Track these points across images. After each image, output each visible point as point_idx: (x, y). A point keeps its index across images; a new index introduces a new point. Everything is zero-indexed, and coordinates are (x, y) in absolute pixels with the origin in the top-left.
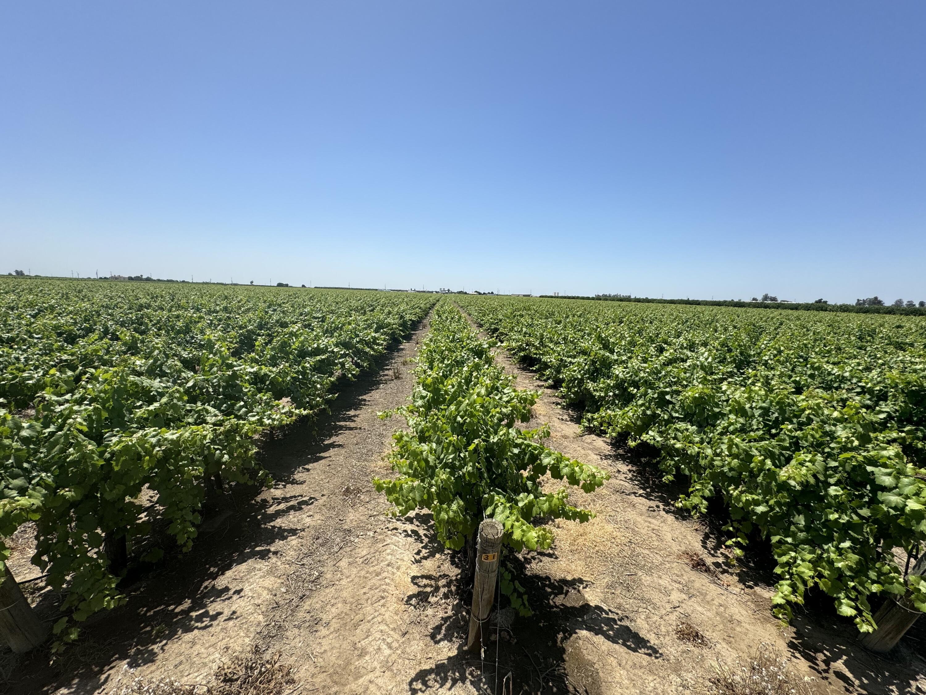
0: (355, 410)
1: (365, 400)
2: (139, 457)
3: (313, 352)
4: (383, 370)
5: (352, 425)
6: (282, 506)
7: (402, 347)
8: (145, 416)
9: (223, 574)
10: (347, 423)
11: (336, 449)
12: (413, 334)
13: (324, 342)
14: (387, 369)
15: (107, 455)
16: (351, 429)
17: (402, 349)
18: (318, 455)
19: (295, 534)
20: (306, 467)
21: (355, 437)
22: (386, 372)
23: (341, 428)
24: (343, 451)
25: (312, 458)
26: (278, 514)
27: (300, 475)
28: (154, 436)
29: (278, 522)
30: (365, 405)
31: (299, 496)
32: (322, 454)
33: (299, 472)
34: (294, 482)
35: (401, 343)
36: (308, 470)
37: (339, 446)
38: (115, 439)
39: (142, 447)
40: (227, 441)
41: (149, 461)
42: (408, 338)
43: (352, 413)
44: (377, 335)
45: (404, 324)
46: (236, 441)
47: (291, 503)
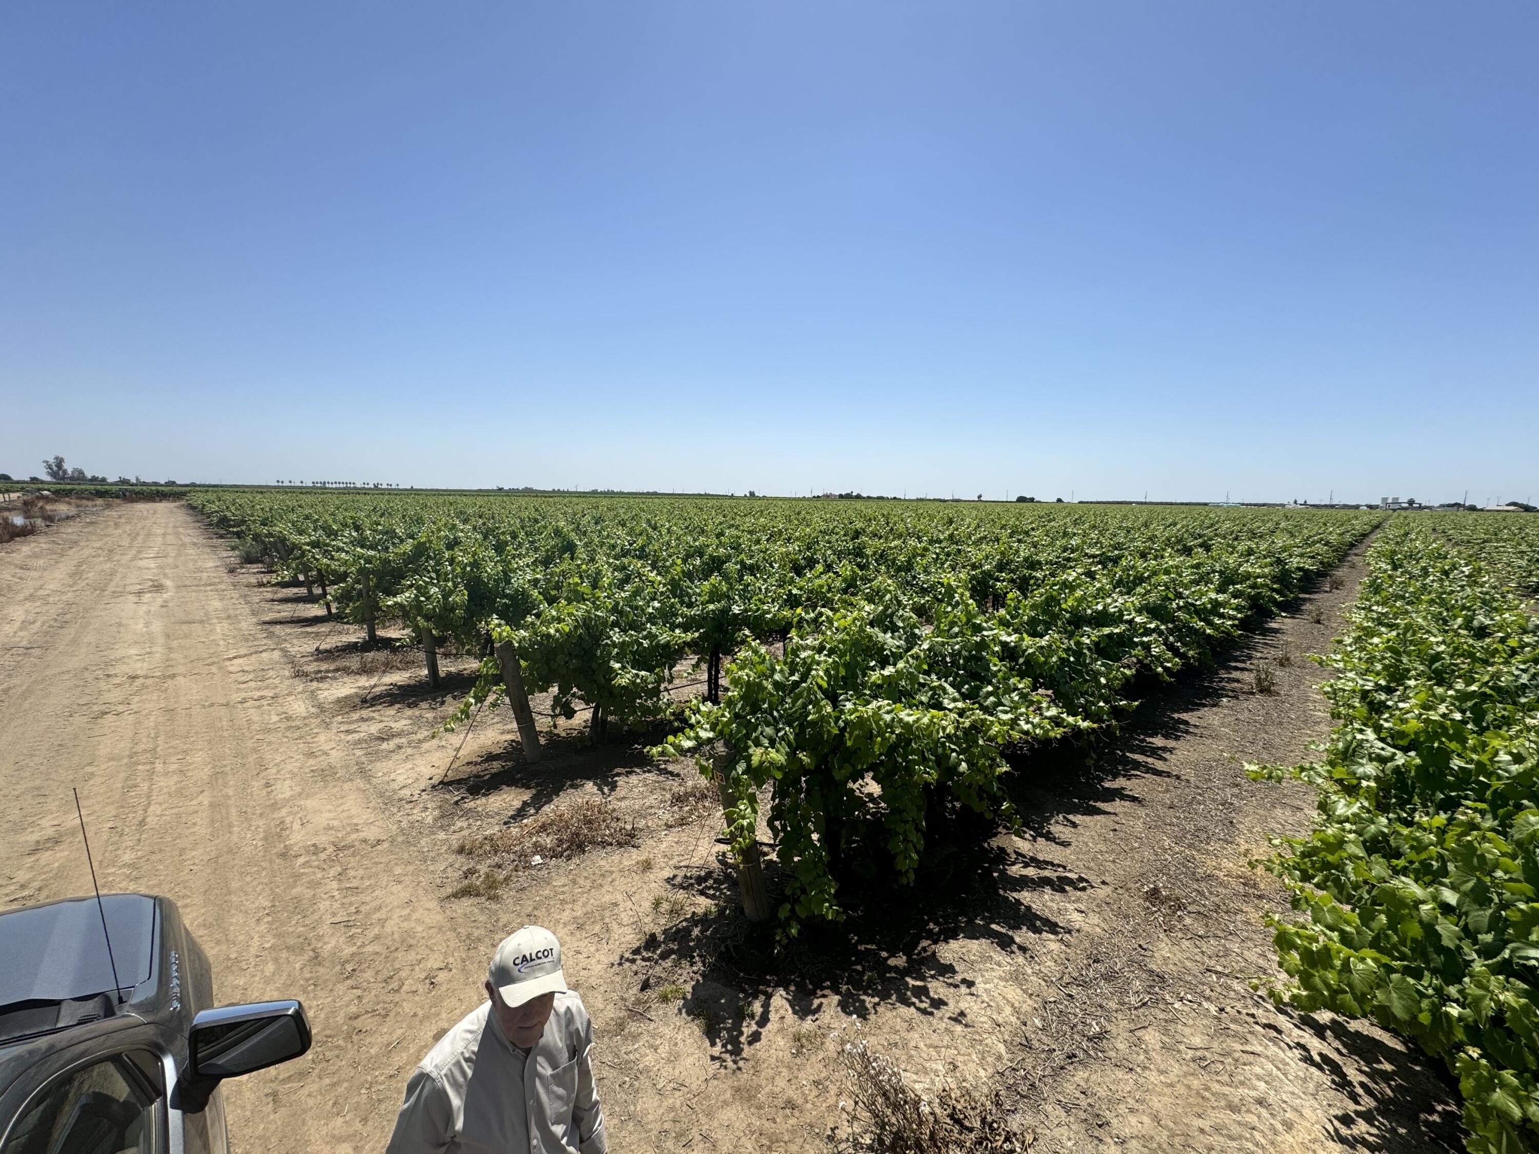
0: (1166, 737)
1: (1186, 723)
2: (871, 737)
3: (1094, 618)
4: (1229, 669)
5: (1160, 765)
6: (1031, 872)
7: (1273, 625)
8: (879, 682)
9: (946, 941)
10: (1150, 760)
11: (1127, 803)
12: (1305, 600)
13: (1117, 602)
14: (1237, 669)
15: (841, 724)
16: (1158, 773)
17: (1276, 631)
18: (1091, 803)
19: (1056, 933)
20: (1071, 817)
21: (1167, 791)
22: (1235, 675)
23: (1137, 765)
24: (1142, 812)
25: (1081, 805)
26: (1023, 883)
27: (1060, 828)
28: (888, 712)
29: (1025, 897)
30: (1187, 732)
31: (1059, 866)
32: (1100, 805)
33: (1057, 822)
34: (1049, 837)
35: (1271, 616)
36: (1075, 825)
37: (1134, 799)
38: (849, 705)
39: (877, 723)
40: (966, 741)
41: (881, 744)
42: (1292, 608)
43: (1158, 741)
44: (1221, 597)
45: (1283, 578)
46: (978, 745)
47: (1047, 873)
